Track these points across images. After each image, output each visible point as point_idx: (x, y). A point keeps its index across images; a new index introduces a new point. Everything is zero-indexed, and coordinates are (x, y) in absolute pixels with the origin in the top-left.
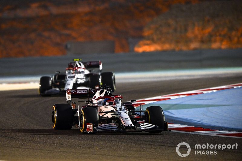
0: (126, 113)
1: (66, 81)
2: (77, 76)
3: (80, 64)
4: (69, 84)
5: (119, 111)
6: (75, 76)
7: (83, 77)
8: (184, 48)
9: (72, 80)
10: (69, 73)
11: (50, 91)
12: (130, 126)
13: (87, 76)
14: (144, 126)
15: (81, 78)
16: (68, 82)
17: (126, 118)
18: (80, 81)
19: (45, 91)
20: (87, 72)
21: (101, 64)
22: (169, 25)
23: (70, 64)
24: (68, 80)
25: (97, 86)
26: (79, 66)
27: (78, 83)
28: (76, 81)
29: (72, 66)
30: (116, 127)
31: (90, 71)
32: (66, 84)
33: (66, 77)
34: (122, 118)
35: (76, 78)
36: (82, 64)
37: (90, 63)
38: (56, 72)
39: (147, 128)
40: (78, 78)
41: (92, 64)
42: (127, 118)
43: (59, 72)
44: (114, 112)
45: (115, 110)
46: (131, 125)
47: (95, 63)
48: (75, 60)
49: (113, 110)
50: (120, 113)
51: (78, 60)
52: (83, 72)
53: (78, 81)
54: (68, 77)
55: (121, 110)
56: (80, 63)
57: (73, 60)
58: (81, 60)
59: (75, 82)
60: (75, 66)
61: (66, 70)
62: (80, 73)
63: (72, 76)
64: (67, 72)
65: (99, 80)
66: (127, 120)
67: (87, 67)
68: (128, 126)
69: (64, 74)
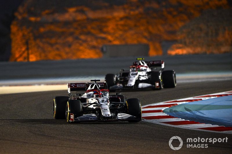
0: (107, 104)
1: (129, 78)
2: (140, 73)
3: (143, 63)
4: (132, 81)
5: (101, 103)
6: (137, 73)
7: (145, 75)
8: (215, 51)
9: (134, 77)
10: (133, 71)
11: (114, 86)
12: (107, 116)
13: (148, 73)
14: (121, 116)
15: (143, 75)
16: (131, 79)
17: (105, 109)
18: (142, 78)
19: (110, 87)
20: (149, 70)
21: (163, 64)
22: (201, 30)
23: (135, 63)
24: (130, 77)
25: (157, 83)
26: (142, 64)
27: (141, 79)
28: (139, 78)
29: (136, 65)
30: (96, 117)
31: (152, 69)
32: (129, 81)
33: (129, 74)
34: (102, 108)
35: (138, 75)
36: (144, 63)
37: (153, 62)
38: (121, 70)
39: (123, 118)
40: (140, 76)
41: (155, 63)
42: (107, 109)
43: (124, 70)
44: (96, 104)
45: (97, 102)
46: (109, 115)
47: (158, 62)
48: (138, 59)
49: (96, 102)
50: (102, 104)
51: (141, 59)
52: (145, 70)
53: (140, 78)
54: (131, 74)
55: (103, 102)
56: (143, 61)
57: (137, 59)
58: (144, 59)
59: (137, 79)
60: (138, 64)
61: (130, 68)
62: (142, 70)
63: (134, 74)
64: (131, 70)
65: (159, 77)
66: (106, 111)
67: (149, 66)
68: (106, 116)
69: (128, 72)
